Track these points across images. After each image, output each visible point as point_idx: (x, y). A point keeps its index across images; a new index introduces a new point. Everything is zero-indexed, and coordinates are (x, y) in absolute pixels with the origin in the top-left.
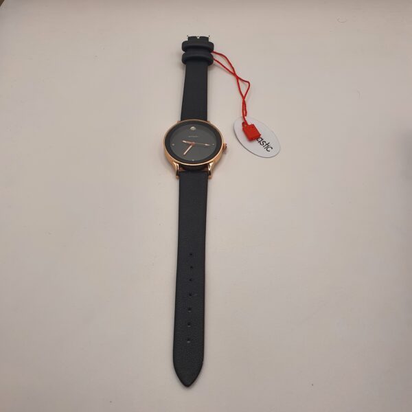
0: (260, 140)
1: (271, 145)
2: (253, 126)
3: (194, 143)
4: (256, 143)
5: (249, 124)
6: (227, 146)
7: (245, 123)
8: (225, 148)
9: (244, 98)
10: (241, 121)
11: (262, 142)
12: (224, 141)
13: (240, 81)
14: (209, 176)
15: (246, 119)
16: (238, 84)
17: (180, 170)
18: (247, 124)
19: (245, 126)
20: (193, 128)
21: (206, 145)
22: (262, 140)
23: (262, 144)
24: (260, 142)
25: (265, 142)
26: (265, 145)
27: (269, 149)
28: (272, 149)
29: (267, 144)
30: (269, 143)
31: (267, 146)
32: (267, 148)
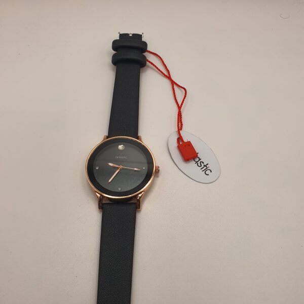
0: (197, 160)
1: (210, 167)
2: (189, 144)
3: (121, 167)
4: (192, 164)
5: (185, 140)
6: (160, 169)
7: (180, 139)
8: (158, 171)
9: (179, 108)
10: (176, 137)
11: (200, 163)
12: (157, 162)
13: (175, 87)
14: (138, 210)
15: (182, 135)
16: (173, 89)
17: (104, 202)
18: (182, 141)
19: (181, 143)
20: (121, 147)
21: (135, 169)
22: (200, 159)
23: (200, 165)
24: (197, 162)
25: (203, 163)
26: (203, 166)
27: (208, 172)
28: (211, 172)
29: (205, 166)
30: (208, 164)
31: (206, 168)
32: (206, 170)
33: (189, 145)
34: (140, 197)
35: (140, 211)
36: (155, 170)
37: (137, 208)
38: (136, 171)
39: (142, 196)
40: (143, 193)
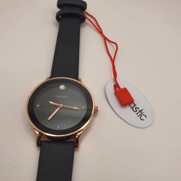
0: (132, 105)
1: (145, 112)
3: (61, 105)
4: (128, 109)
5: (122, 87)
6: (99, 109)
7: (116, 86)
8: (96, 111)
10: (112, 84)
11: (135, 109)
12: (95, 103)
13: (107, 42)
14: (76, 148)
15: (118, 82)
16: (106, 44)
17: (42, 139)
18: (119, 87)
19: (117, 90)
20: (62, 87)
21: (75, 108)
22: (135, 105)
23: (135, 111)
24: (132, 107)
25: (138, 109)
26: (138, 111)
27: (143, 117)
28: (146, 117)
29: (140, 111)
30: (142, 110)
31: (141, 114)
32: (141, 115)
33: (125, 91)
34: (79, 136)
35: (78, 150)
36: (95, 109)
37: (75, 147)
38: (75, 110)
39: (80, 134)
40: (81, 132)
